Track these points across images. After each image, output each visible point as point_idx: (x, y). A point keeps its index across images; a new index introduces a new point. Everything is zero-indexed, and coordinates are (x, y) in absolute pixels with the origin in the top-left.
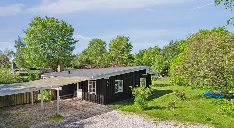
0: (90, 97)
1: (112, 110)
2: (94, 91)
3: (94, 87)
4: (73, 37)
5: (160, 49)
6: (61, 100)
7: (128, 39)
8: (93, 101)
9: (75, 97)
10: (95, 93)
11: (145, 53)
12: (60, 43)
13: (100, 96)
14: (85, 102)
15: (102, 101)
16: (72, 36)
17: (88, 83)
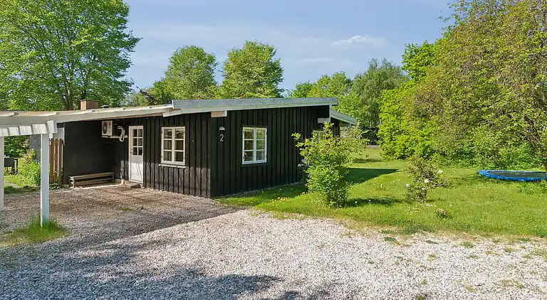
0: (166, 176)
1: (236, 209)
2: (179, 157)
3: (179, 145)
4: (126, 31)
5: (349, 81)
6: (77, 189)
7: (273, 51)
8: (176, 189)
9: (122, 181)
10: (184, 163)
11: (313, 91)
12: (86, 38)
13: (198, 170)
14: (150, 192)
15: (204, 186)
16: (125, 28)
17: (163, 135)
